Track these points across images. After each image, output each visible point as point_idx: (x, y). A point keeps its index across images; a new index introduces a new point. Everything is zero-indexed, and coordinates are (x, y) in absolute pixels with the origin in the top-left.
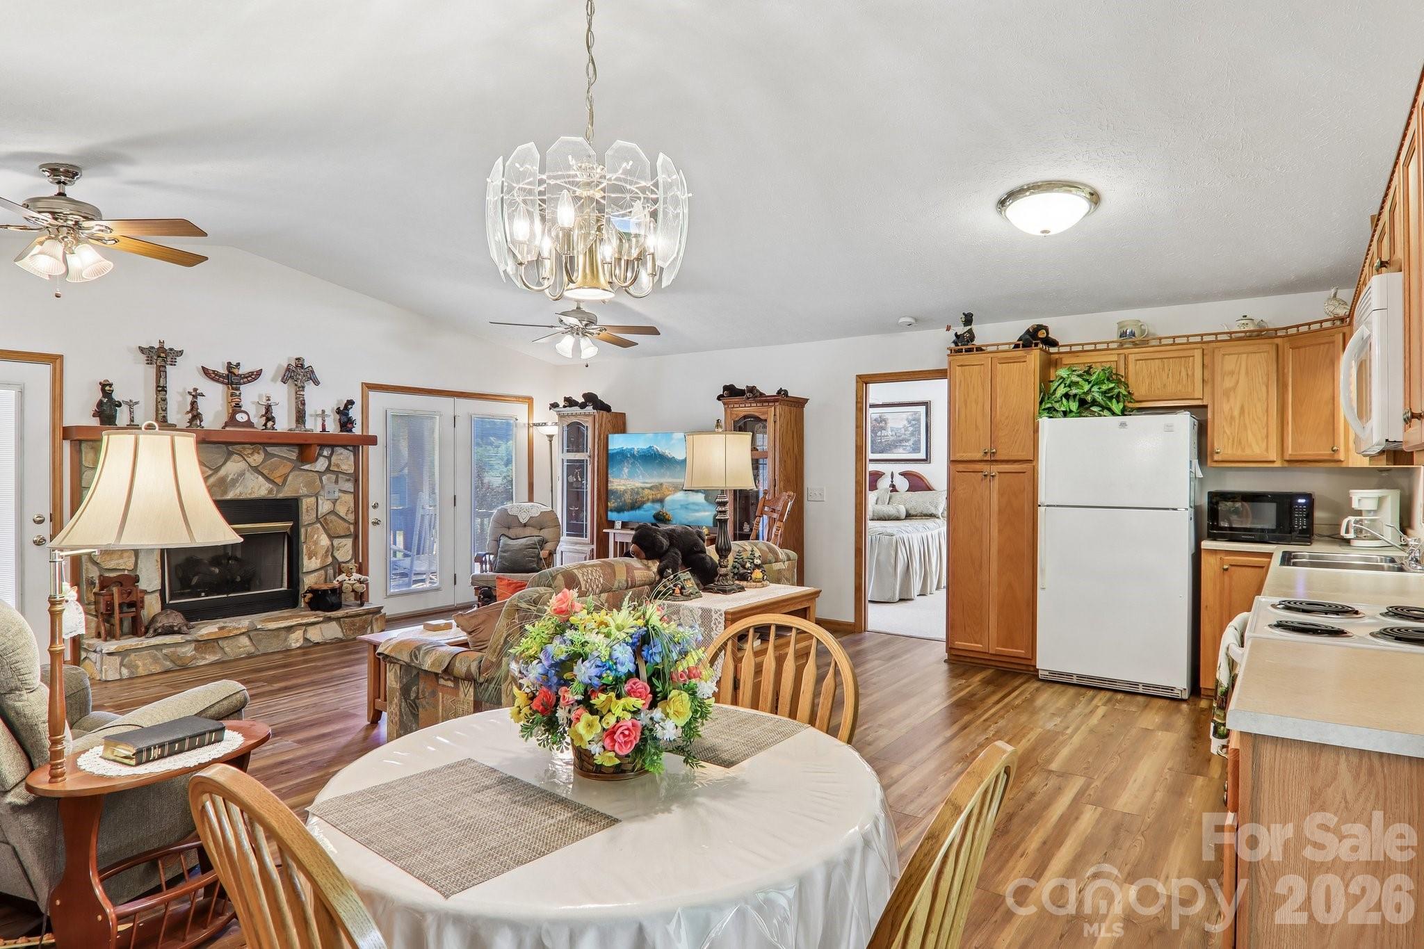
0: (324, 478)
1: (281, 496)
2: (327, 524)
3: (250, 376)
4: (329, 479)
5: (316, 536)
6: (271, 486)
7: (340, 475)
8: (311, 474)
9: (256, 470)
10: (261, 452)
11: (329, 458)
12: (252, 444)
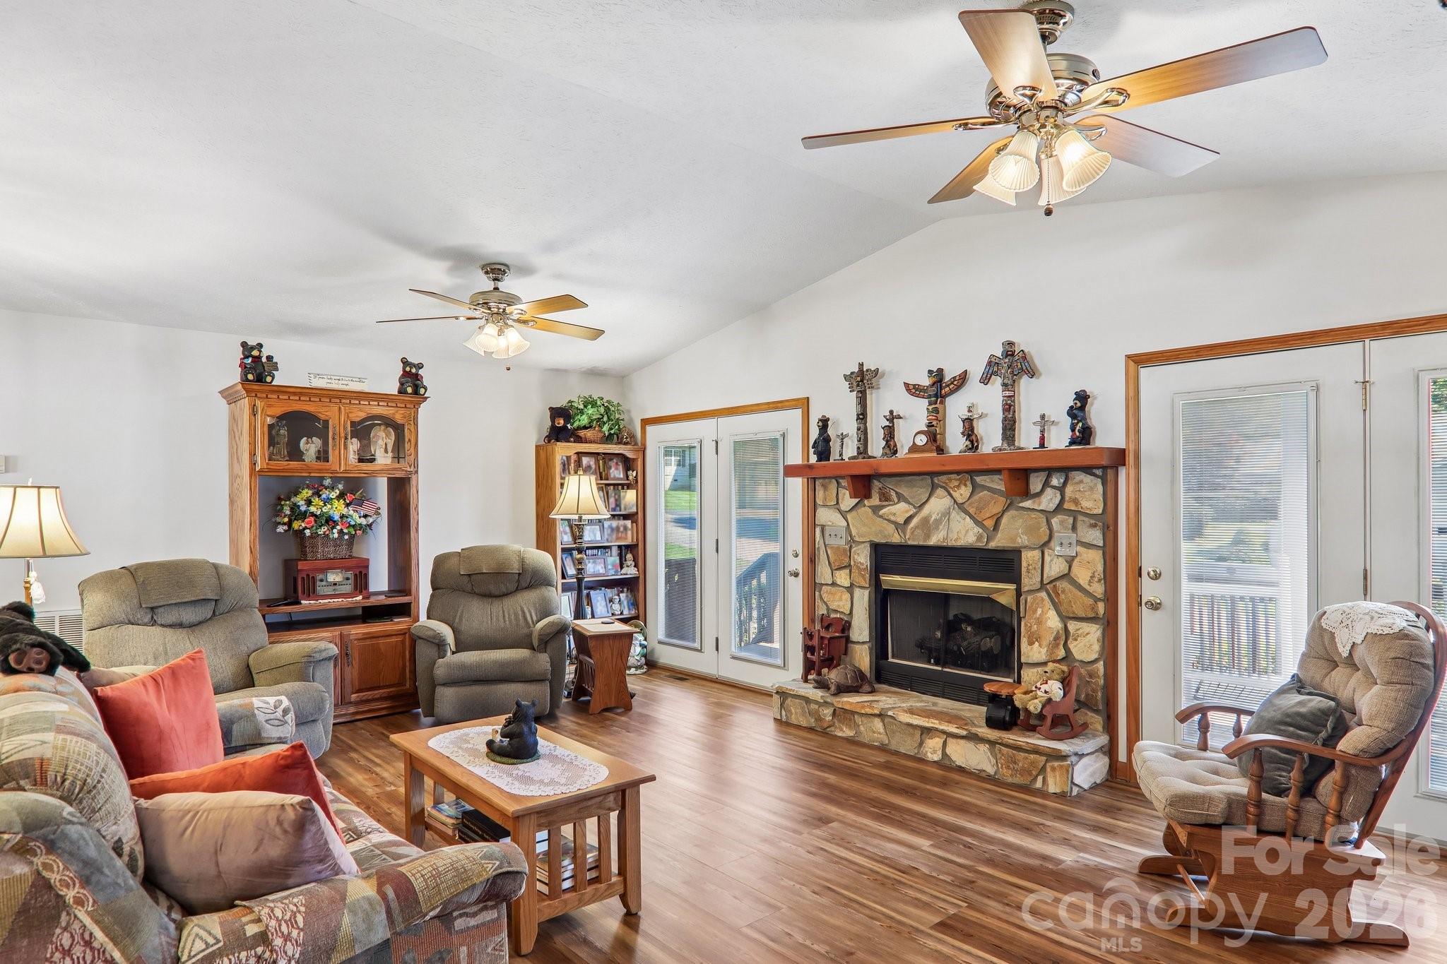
0: (1055, 521)
1: (992, 545)
2: (1058, 595)
3: (952, 383)
4: (1062, 522)
5: (1039, 611)
6: (981, 531)
7: (1080, 518)
8: (1033, 515)
9: (961, 507)
10: (969, 483)
11: (1061, 489)
12: (958, 473)
